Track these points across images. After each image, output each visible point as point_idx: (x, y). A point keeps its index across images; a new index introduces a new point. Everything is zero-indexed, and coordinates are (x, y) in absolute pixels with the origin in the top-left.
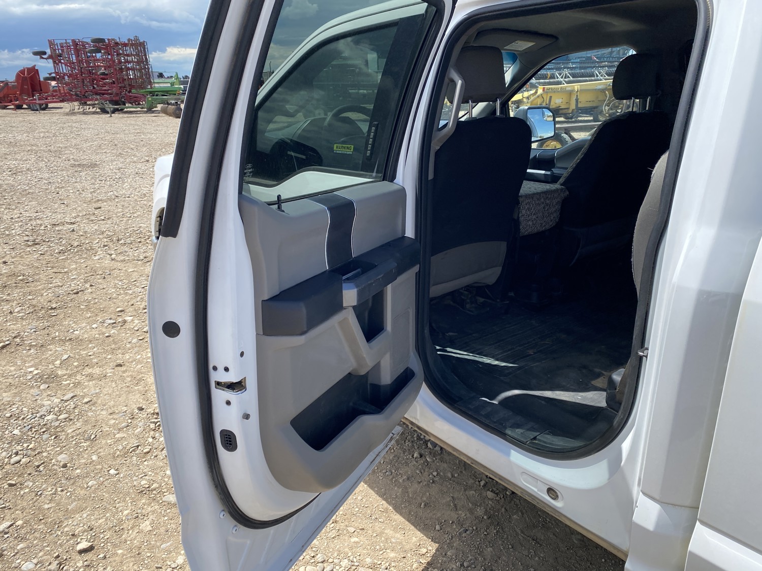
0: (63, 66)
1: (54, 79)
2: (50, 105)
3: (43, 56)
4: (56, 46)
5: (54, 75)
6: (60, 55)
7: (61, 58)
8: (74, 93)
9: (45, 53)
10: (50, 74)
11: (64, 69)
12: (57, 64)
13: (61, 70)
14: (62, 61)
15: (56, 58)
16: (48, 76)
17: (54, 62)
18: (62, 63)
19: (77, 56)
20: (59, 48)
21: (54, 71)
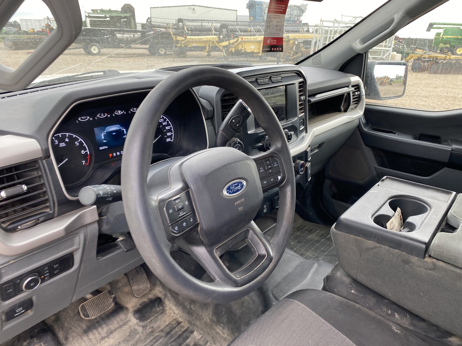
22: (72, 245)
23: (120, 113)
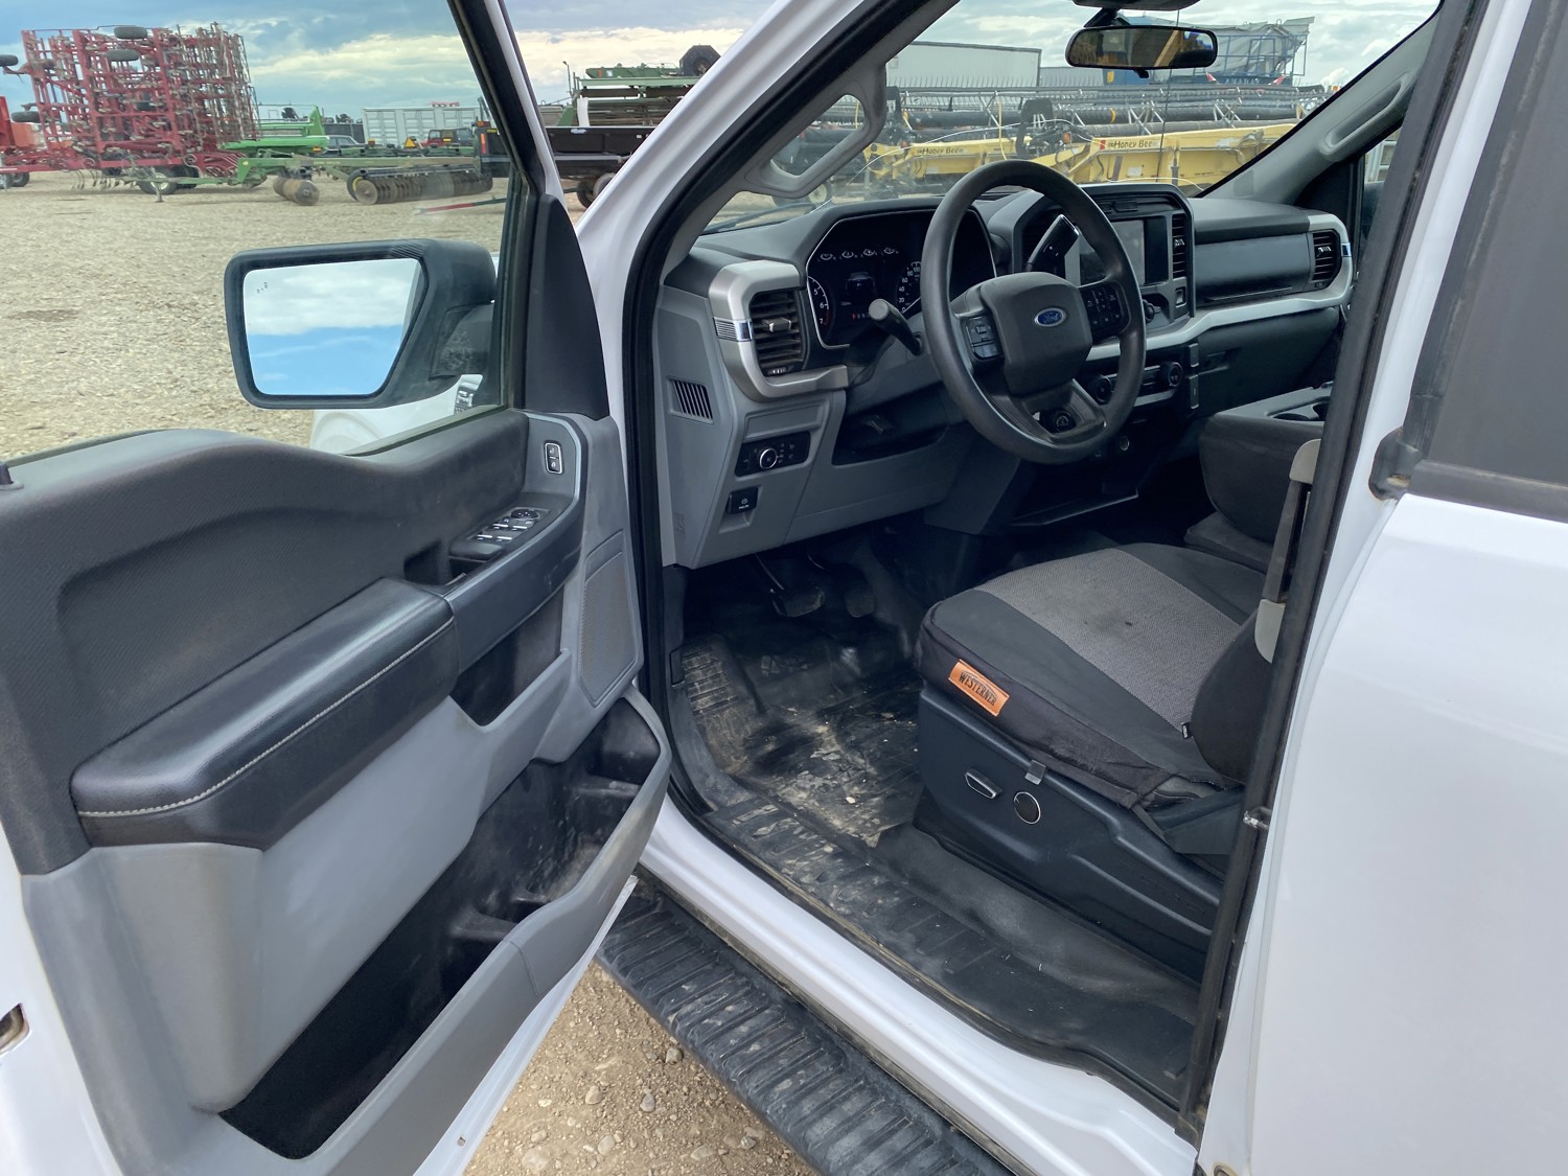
0: (58, 90)
1: (35, 118)
2: (33, 175)
3: (13, 68)
4: (39, 45)
5: (35, 109)
6: (50, 65)
7: (52, 72)
8: (80, 150)
9: (14, 61)
10: (28, 107)
11: (59, 96)
12: (43, 86)
13: (52, 101)
14: (55, 79)
15: (40, 72)
16: (23, 110)
17: (36, 80)
18: (52, 83)
19: (88, 65)
20: (48, 48)
21: (34, 101)
22: (815, 418)
23: (869, 253)
